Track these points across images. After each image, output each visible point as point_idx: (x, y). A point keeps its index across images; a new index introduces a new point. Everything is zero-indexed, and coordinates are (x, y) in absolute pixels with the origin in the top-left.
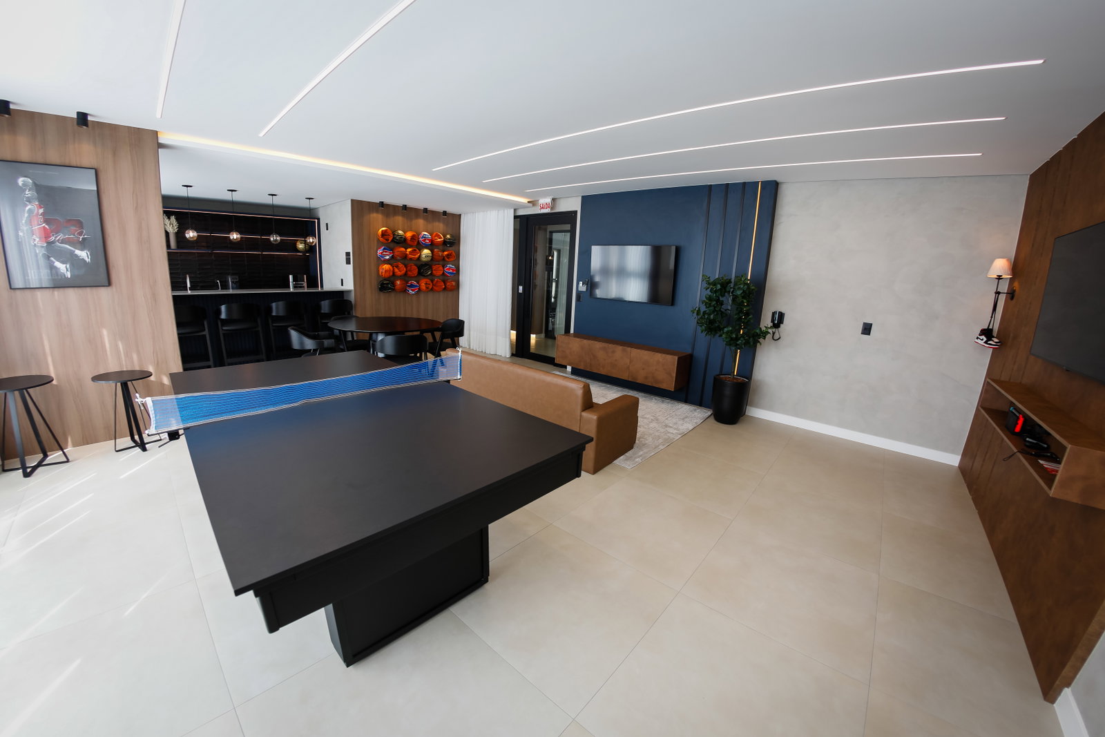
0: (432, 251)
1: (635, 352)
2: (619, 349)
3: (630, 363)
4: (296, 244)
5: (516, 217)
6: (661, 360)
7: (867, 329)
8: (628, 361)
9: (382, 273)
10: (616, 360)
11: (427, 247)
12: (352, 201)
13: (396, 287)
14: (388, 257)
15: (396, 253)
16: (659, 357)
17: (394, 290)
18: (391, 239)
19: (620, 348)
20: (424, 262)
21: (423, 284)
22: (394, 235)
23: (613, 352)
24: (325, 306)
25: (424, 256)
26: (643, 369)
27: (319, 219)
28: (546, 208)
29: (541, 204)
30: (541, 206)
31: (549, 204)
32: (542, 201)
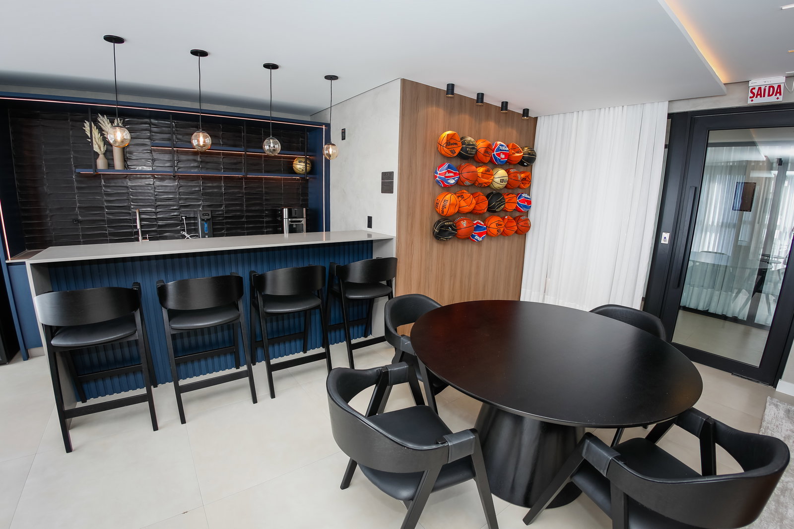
0: (508, 171)
4: (291, 163)
5: (670, 116)
9: (444, 207)
11: (501, 166)
12: (404, 82)
13: (460, 232)
14: (452, 181)
15: (465, 174)
17: (455, 235)
18: (457, 151)
20: (496, 189)
21: (494, 225)
22: (463, 143)
24: (357, 271)
25: (497, 180)
27: (328, 126)
28: (769, 95)
29: (757, 88)
30: (755, 91)
31: (779, 86)
32: (756, 82)
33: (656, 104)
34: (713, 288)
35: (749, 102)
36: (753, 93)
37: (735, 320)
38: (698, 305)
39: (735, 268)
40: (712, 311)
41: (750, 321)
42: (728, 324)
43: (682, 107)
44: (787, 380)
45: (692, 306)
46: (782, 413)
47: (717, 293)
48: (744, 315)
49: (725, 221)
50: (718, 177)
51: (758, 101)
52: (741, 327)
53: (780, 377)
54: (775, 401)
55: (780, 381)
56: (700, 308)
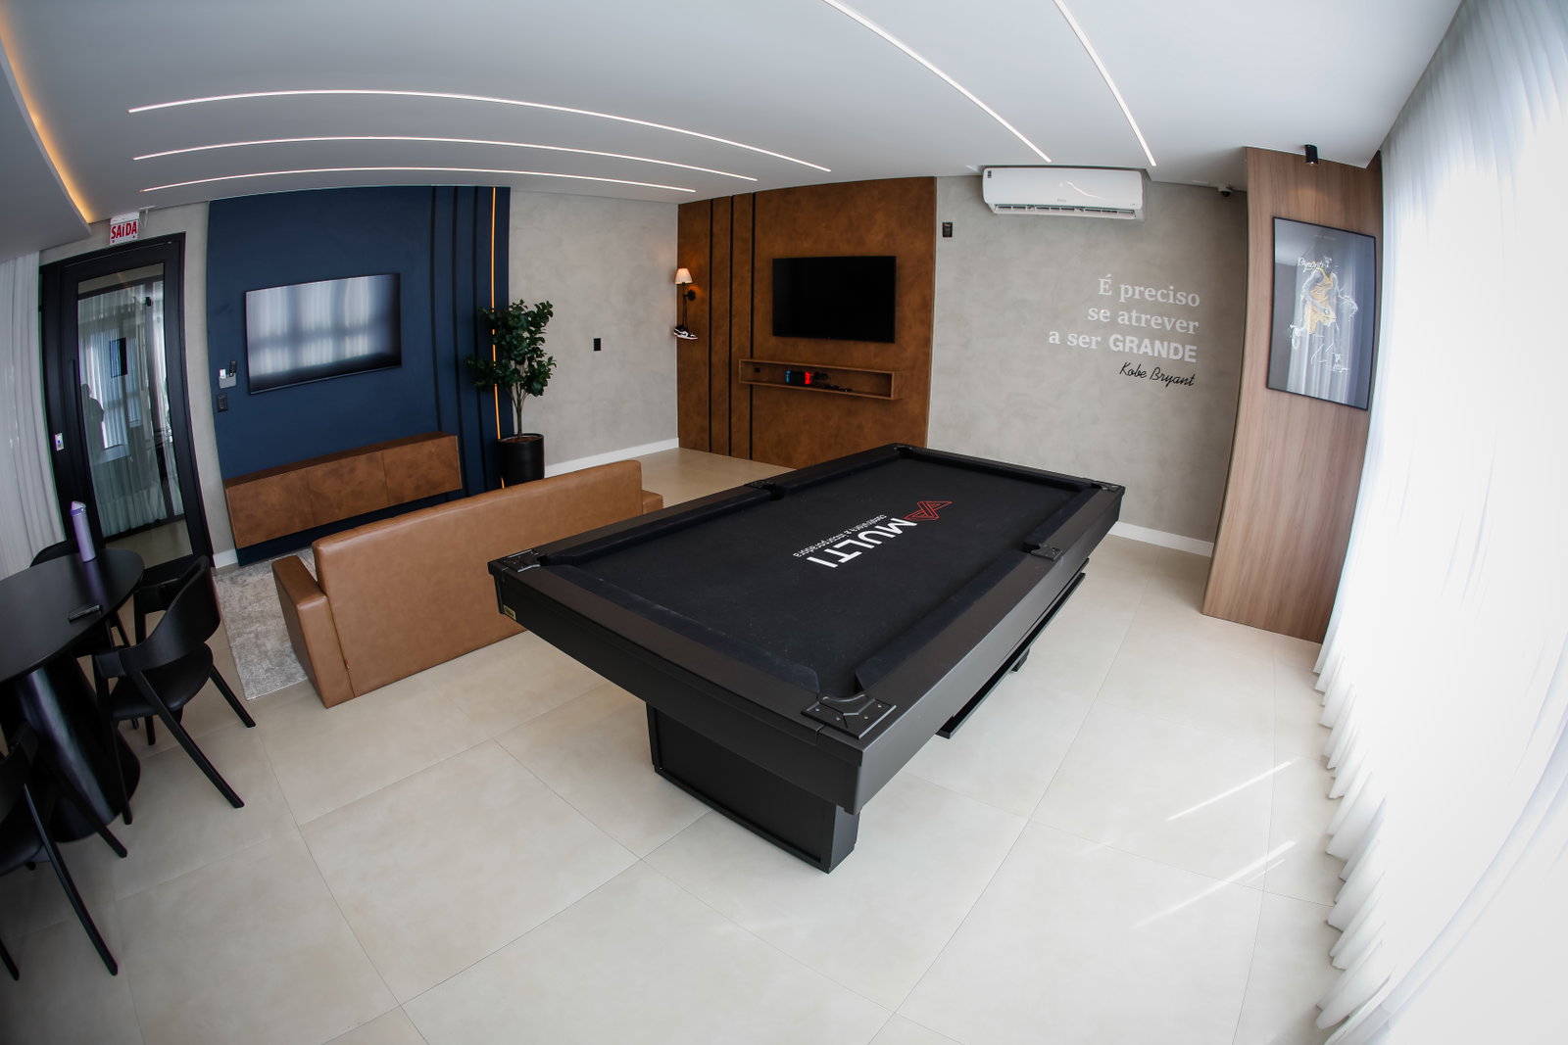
1: (390, 455)
2: (361, 463)
3: (386, 475)
5: (41, 269)
6: (433, 450)
7: (597, 345)
8: (381, 475)
10: (360, 483)
16: (429, 446)
19: (363, 458)
23: (352, 470)
26: (410, 476)
28: (127, 234)
29: (117, 227)
30: (116, 230)
31: (135, 223)
32: (118, 220)
33: (28, 256)
34: (124, 494)
35: (112, 244)
36: (114, 232)
37: (158, 523)
38: (119, 528)
39: (133, 454)
40: (134, 526)
41: (171, 518)
42: (154, 532)
43: (55, 256)
44: (218, 552)
45: (114, 532)
46: (228, 582)
47: (129, 498)
48: (163, 514)
49: (111, 399)
50: (92, 337)
51: (119, 241)
52: (166, 528)
53: (213, 553)
54: (219, 577)
55: (215, 557)
56: (122, 530)
